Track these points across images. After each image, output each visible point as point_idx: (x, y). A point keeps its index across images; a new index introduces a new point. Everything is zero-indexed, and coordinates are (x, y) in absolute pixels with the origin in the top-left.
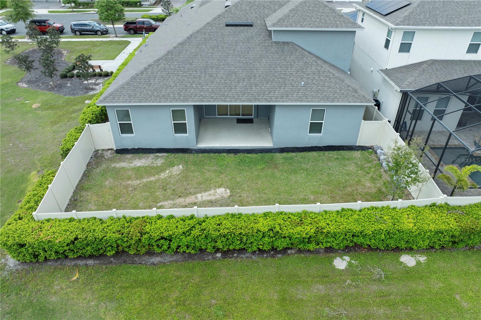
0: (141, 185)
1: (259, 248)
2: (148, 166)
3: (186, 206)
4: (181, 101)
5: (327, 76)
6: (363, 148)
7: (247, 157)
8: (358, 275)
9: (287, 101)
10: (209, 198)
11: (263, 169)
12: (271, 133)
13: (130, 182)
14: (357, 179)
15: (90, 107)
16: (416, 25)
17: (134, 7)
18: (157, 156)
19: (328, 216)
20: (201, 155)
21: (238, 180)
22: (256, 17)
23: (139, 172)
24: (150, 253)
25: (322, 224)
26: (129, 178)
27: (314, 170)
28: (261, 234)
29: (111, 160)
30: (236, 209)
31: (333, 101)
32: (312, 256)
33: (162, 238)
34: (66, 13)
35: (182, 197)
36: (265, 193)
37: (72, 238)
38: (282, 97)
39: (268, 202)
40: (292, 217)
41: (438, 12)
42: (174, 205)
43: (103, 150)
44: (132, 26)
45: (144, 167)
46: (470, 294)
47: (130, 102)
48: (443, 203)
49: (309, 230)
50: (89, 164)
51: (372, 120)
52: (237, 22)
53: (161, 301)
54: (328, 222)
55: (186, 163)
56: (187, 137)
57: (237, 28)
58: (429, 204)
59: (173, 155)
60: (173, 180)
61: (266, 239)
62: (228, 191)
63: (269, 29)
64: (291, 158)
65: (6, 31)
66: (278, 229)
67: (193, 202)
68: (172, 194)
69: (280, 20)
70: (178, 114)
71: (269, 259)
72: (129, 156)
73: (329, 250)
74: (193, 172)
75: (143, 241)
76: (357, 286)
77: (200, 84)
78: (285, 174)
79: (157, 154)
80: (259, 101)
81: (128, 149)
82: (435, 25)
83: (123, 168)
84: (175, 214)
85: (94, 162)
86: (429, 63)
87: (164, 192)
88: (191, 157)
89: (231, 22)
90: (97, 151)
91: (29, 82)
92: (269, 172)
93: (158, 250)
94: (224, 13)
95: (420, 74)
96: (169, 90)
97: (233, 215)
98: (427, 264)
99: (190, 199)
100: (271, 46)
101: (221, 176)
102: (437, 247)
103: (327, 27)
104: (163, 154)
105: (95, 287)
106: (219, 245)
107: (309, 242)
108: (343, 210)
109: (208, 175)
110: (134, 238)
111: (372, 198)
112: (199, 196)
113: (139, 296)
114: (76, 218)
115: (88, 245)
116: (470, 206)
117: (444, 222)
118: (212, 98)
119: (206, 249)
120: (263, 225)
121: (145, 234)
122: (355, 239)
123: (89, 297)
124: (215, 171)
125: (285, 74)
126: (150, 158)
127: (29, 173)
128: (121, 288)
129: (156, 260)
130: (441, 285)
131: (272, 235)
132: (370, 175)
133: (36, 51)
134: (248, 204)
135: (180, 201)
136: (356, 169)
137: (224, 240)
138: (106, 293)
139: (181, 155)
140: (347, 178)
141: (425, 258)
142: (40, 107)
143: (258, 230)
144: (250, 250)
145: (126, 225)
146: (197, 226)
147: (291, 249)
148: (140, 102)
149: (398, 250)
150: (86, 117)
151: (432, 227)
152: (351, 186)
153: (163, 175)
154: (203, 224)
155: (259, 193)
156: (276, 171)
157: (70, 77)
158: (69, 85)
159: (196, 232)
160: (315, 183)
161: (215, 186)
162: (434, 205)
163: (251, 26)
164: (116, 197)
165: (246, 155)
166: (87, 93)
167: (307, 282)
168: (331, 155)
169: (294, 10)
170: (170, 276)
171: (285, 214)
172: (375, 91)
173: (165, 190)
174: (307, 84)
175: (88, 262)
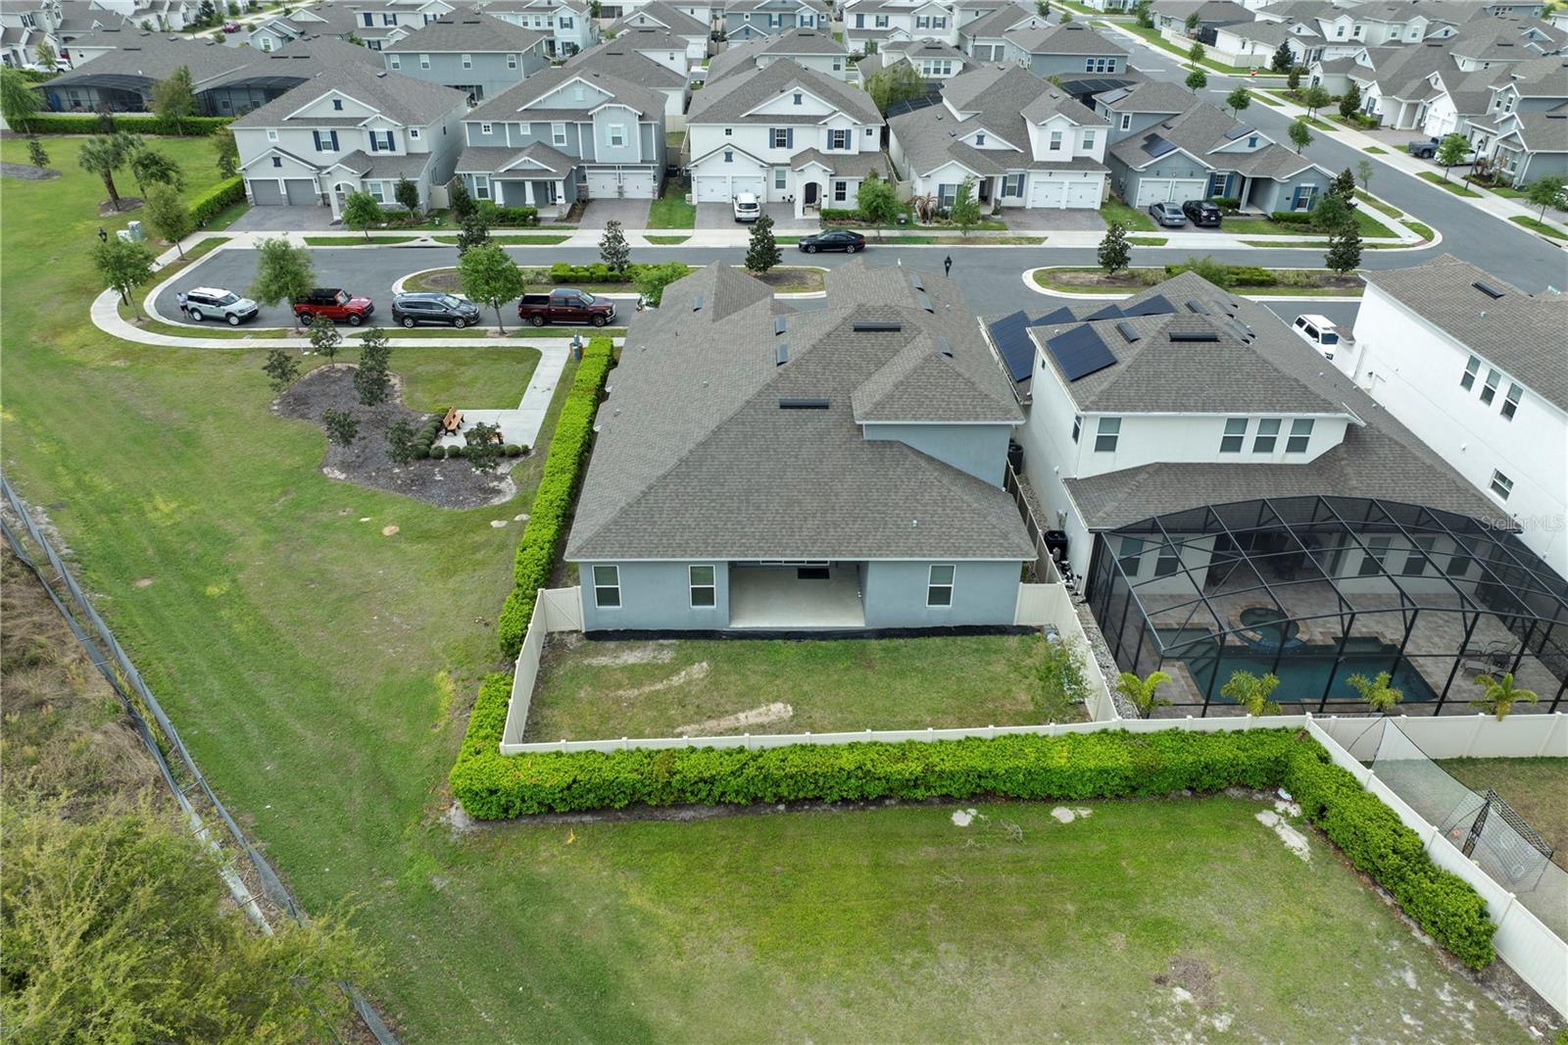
0: (641, 698)
1: (842, 796)
2: (648, 664)
3: (721, 734)
4: (708, 555)
5: (957, 508)
6: (1025, 631)
7: (820, 647)
8: (985, 833)
9: (887, 556)
10: (759, 720)
11: (847, 669)
12: (862, 600)
13: (621, 692)
14: (1005, 689)
15: (528, 550)
16: (1119, 411)
17: (518, 225)
18: (661, 645)
19: (943, 748)
20: (738, 643)
21: (806, 688)
22: (835, 389)
23: (636, 675)
24: (679, 805)
25: (935, 759)
26: (620, 686)
27: (934, 672)
28: (845, 774)
29: (582, 652)
30: (806, 738)
31: (966, 555)
32: (920, 808)
33: (702, 780)
34: (352, 244)
35: (714, 718)
36: (851, 712)
37: (570, 780)
38: (880, 548)
39: (856, 726)
40: (891, 749)
41: (1163, 381)
42: (702, 731)
43: (562, 632)
44: (538, 307)
45: (640, 665)
46: (1143, 858)
47: (623, 556)
48: (1118, 729)
49: (915, 767)
50: (542, 660)
51: (1043, 582)
52: (801, 398)
53: (705, 868)
54: (942, 756)
55: (713, 658)
56: (713, 611)
57: (800, 412)
58: (1097, 730)
59: (689, 643)
60: (694, 690)
61: (853, 781)
62: (790, 708)
63: (858, 423)
64: (897, 649)
65: (239, 318)
66: (869, 766)
67: (733, 726)
68: (696, 713)
69: (876, 404)
70: (701, 573)
71: (858, 812)
72: (611, 645)
73: (947, 799)
74: (727, 674)
75: (674, 784)
76: (982, 849)
77: (739, 523)
78: (885, 678)
79: (661, 641)
80: (841, 555)
81: (606, 632)
82: (1153, 410)
83: (604, 667)
84: (715, 746)
85: (550, 656)
86: (1151, 470)
87: (683, 710)
88: (721, 647)
89: (789, 398)
90: (550, 634)
91: (345, 466)
92: (858, 674)
93: (692, 799)
94: (775, 381)
95: (1130, 494)
96: (686, 535)
97: (803, 747)
98: (1090, 819)
99: (728, 722)
100: (862, 450)
101: (777, 682)
102: (1108, 795)
103: (960, 419)
104: (671, 641)
105: (604, 852)
106: (784, 791)
107: (916, 786)
108: (968, 738)
109: (753, 680)
110: (660, 779)
111: (1025, 720)
112: (742, 716)
113: (672, 863)
114: (564, 752)
115: (589, 791)
116: (1159, 734)
117: (1111, 757)
118: (761, 549)
119: (762, 798)
120: (848, 762)
121: (675, 774)
122: (983, 782)
123: (597, 865)
124: (765, 673)
125: (886, 505)
126: (649, 648)
127: (431, 675)
128: (644, 852)
129: (687, 814)
130: (1104, 847)
131: (860, 774)
132: (1027, 682)
133: (327, 377)
134: (824, 730)
135: (711, 724)
136: (1007, 669)
137: (791, 782)
138: (622, 860)
139: (703, 643)
140: (990, 685)
141: (1090, 811)
142: (397, 533)
143: (841, 769)
144: (828, 800)
145: (645, 761)
146: (751, 763)
147: (891, 798)
148: (641, 556)
149: (1051, 800)
150: (527, 572)
151: (1092, 764)
152: (993, 700)
153: (677, 680)
154: (760, 760)
155: (841, 711)
156: (869, 673)
157: (435, 458)
158: (438, 478)
159: (751, 771)
160: (935, 695)
161: (768, 700)
162: (1105, 731)
163: (825, 407)
164: (604, 719)
165: (818, 642)
166: (486, 500)
167: (911, 843)
168: (967, 643)
169: (902, 383)
170: (712, 836)
171: (881, 745)
172: (1061, 512)
173: (684, 707)
174: (922, 522)
175: (584, 819)
